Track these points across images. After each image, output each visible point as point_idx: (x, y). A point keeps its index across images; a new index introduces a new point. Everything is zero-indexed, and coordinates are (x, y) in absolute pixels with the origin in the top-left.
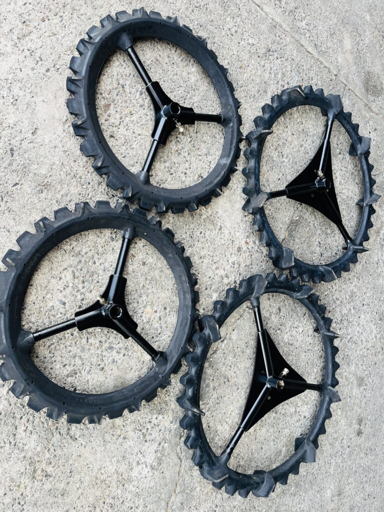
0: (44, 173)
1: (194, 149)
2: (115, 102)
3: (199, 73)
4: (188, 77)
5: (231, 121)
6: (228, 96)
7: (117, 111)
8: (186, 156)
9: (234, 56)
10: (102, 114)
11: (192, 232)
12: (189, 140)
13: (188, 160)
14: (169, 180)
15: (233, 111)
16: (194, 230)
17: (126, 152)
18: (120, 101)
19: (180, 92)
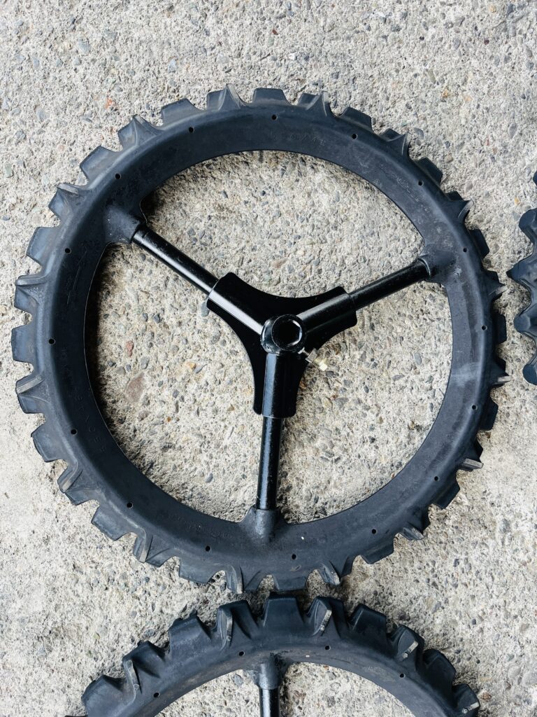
0: (41, 610)
1: (377, 371)
2: (150, 366)
3: (336, 177)
4: (309, 203)
5: (453, 262)
6: (426, 205)
7: (161, 384)
8: (362, 397)
9: (419, 78)
10: (128, 408)
11: (433, 571)
12: (358, 354)
13: (369, 403)
14: (335, 476)
15: (452, 235)
16: (434, 563)
17: (212, 467)
18: (161, 356)
19: (300, 253)
